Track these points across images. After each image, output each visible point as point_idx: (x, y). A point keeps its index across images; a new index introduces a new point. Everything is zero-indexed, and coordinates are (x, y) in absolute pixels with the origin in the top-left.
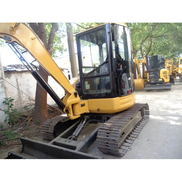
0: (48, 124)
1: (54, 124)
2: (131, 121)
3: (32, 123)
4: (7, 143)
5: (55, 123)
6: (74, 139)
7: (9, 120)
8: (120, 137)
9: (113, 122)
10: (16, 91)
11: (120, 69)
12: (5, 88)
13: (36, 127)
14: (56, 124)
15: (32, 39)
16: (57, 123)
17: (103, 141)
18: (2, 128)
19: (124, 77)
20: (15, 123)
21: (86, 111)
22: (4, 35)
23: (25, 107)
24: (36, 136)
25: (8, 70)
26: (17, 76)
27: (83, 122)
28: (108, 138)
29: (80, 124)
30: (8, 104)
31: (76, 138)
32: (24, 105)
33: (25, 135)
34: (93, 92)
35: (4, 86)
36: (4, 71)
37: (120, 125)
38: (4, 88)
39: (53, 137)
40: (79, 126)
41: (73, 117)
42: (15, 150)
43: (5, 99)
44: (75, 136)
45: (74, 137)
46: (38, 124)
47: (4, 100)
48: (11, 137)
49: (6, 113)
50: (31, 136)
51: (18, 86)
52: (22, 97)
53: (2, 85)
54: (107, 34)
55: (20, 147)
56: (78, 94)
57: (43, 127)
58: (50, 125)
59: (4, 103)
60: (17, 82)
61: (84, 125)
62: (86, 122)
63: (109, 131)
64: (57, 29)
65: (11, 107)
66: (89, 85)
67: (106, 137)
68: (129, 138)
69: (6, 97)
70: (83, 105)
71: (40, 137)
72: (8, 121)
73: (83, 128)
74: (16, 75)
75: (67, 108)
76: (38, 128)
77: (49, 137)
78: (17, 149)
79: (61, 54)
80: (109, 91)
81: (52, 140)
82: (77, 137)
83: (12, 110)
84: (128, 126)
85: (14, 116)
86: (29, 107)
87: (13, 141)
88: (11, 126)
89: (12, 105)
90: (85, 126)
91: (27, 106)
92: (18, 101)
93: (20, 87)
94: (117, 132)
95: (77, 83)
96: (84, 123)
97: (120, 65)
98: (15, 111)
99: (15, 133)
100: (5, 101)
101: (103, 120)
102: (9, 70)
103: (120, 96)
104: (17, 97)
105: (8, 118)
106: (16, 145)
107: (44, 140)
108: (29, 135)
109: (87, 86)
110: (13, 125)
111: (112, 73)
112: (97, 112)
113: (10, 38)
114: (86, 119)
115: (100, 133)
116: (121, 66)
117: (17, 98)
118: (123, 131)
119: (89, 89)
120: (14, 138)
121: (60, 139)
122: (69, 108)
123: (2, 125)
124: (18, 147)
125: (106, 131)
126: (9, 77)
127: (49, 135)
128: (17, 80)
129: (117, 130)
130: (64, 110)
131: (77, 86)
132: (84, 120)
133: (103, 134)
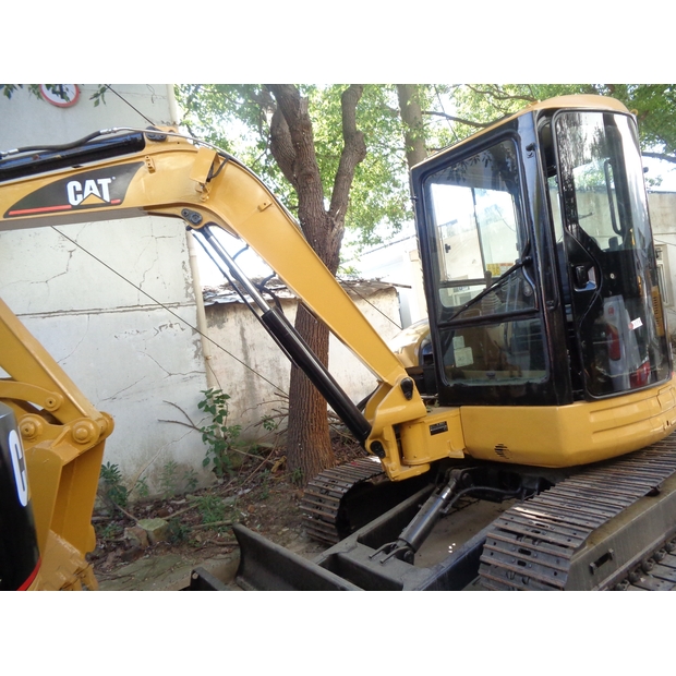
0: (322, 489)
1: (340, 489)
2: (654, 504)
3: (282, 478)
4: (198, 538)
5: (344, 485)
6: (401, 556)
7: (215, 460)
8: (587, 571)
9: (555, 507)
10: (239, 370)
11: (585, 287)
12: (207, 359)
13: (290, 491)
14: (345, 491)
15: (259, 208)
16: (350, 486)
17: (505, 581)
18: (194, 486)
19: (611, 311)
20: (232, 473)
21: (452, 450)
22: (182, 208)
23: (265, 421)
24: (286, 525)
25: (216, 303)
26: (244, 319)
27: (440, 493)
28: (524, 570)
29: (431, 499)
30: (212, 410)
31: (408, 553)
32: (263, 412)
33: (254, 518)
34: (478, 381)
35: (203, 353)
36: (206, 307)
37: (579, 522)
38: (202, 360)
39: (336, 534)
40: (424, 507)
41: (397, 472)
42: (218, 563)
43: (206, 393)
44: (408, 544)
45: (401, 545)
46: (299, 482)
47: (203, 397)
48: (213, 518)
49: (205, 439)
50: (271, 524)
51: (246, 353)
52: (257, 386)
53: (198, 349)
54: (525, 153)
55: (233, 554)
56: (415, 388)
57: (307, 495)
58: (328, 491)
59: (200, 405)
60: (244, 339)
61: (444, 506)
62: (454, 491)
63: (527, 544)
64: (362, 154)
65: (218, 419)
66: (469, 350)
67: (516, 568)
68: (642, 580)
69: (208, 386)
70: (438, 429)
71: (298, 530)
72: (212, 466)
73: (440, 516)
74: (240, 314)
75: (375, 437)
76: (296, 497)
77: (325, 534)
78: (225, 562)
79: (395, 230)
80: (539, 377)
81: (330, 546)
82: (414, 548)
83: (224, 429)
84: (636, 525)
85: (229, 449)
86: (277, 420)
87: (216, 533)
88: (221, 481)
89: (224, 413)
90: (447, 509)
91: (271, 419)
92: (244, 400)
93: (251, 354)
94: (560, 552)
95: (424, 342)
96: (444, 496)
97: (587, 269)
98: (235, 431)
99: (228, 507)
100: (205, 402)
101: (525, 491)
102: (220, 301)
103: (590, 400)
104: (244, 386)
105: (212, 456)
106: (224, 546)
107: (312, 541)
108: (267, 518)
109: (462, 355)
110: (227, 477)
111: (548, 306)
112: (497, 457)
113: (197, 215)
114: (453, 483)
115: (494, 547)
116: (592, 273)
117: (242, 391)
118: (604, 546)
119: (469, 367)
120: (220, 522)
121: (353, 548)
122: (383, 439)
123: (194, 477)
124: (225, 556)
125: (518, 542)
126: (220, 325)
127: (323, 527)
128: (243, 330)
129: (564, 542)
130: (368, 443)
131: (425, 353)
132: (443, 483)
133: (504, 551)
